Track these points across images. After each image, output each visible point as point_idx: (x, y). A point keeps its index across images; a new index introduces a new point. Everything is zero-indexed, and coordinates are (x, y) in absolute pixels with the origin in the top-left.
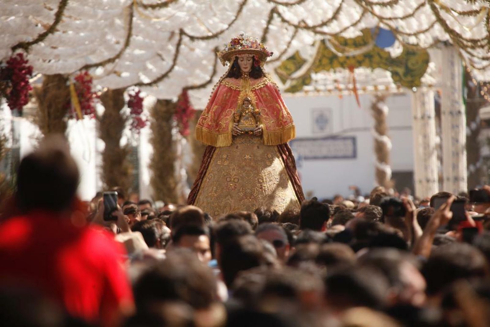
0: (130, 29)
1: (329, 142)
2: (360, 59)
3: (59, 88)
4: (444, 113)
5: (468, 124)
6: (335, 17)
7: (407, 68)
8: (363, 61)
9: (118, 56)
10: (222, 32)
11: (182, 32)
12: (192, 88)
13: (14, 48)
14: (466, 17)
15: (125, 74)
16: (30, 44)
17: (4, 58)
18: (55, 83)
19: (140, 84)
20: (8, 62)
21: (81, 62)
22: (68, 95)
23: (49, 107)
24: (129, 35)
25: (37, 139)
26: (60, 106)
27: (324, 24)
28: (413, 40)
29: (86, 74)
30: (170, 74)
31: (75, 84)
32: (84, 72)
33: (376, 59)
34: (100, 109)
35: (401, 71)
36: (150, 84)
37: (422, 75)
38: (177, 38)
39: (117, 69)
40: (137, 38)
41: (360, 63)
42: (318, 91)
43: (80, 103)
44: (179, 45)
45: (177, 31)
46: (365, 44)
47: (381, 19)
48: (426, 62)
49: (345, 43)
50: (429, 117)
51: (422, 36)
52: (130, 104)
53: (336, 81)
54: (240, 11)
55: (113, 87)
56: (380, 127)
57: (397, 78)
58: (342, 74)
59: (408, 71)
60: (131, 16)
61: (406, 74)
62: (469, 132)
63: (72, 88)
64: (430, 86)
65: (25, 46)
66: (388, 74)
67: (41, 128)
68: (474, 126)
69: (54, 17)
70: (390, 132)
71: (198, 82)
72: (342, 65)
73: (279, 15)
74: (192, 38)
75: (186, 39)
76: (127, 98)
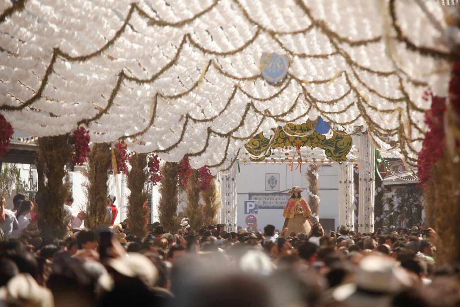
0: (155, 112)
1: (277, 197)
2: (305, 140)
3: (104, 151)
4: (361, 179)
5: (376, 188)
6: (291, 110)
7: (336, 147)
8: (307, 141)
9: (145, 131)
10: (216, 117)
11: (188, 116)
12: (191, 155)
13: (79, 123)
14: (385, 113)
15: (148, 144)
16: (90, 120)
17: (72, 130)
18: (102, 148)
19: (158, 151)
20: (74, 133)
21: (120, 135)
22: (110, 156)
23: (97, 164)
24: (154, 116)
25: (87, 186)
26: (104, 164)
27: (284, 114)
28: (341, 128)
29: (123, 142)
30: (179, 145)
31: (114, 150)
32: (121, 140)
33: (316, 140)
34: (130, 167)
35: (332, 149)
36: (164, 151)
37: (347, 153)
38: (185, 119)
39: (143, 140)
40: (159, 119)
41: (304, 143)
42: (275, 161)
43: (118, 162)
44: (185, 125)
45: (185, 116)
46: (308, 130)
47: (323, 112)
48: (350, 144)
49: (294, 128)
50: (350, 182)
51: (347, 127)
52: (150, 165)
53: (287, 154)
54: (229, 103)
55: (139, 152)
56: (313, 188)
57: (330, 154)
58: (291, 150)
59: (337, 150)
60: (156, 103)
61: (335, 152)
62: (377, 194)
63: (113, 152)
64: (352, 161)
65: (86, 122)
66: (324, 151)
67: (90, 179)
68: (380, 189)
69: (107, 103)
70: (319, 192)
71: (195, 151)
72: (292, 144)
73: (254, 107)
74: (195, 121)
75: (190, 121)
76: (148, 160)
